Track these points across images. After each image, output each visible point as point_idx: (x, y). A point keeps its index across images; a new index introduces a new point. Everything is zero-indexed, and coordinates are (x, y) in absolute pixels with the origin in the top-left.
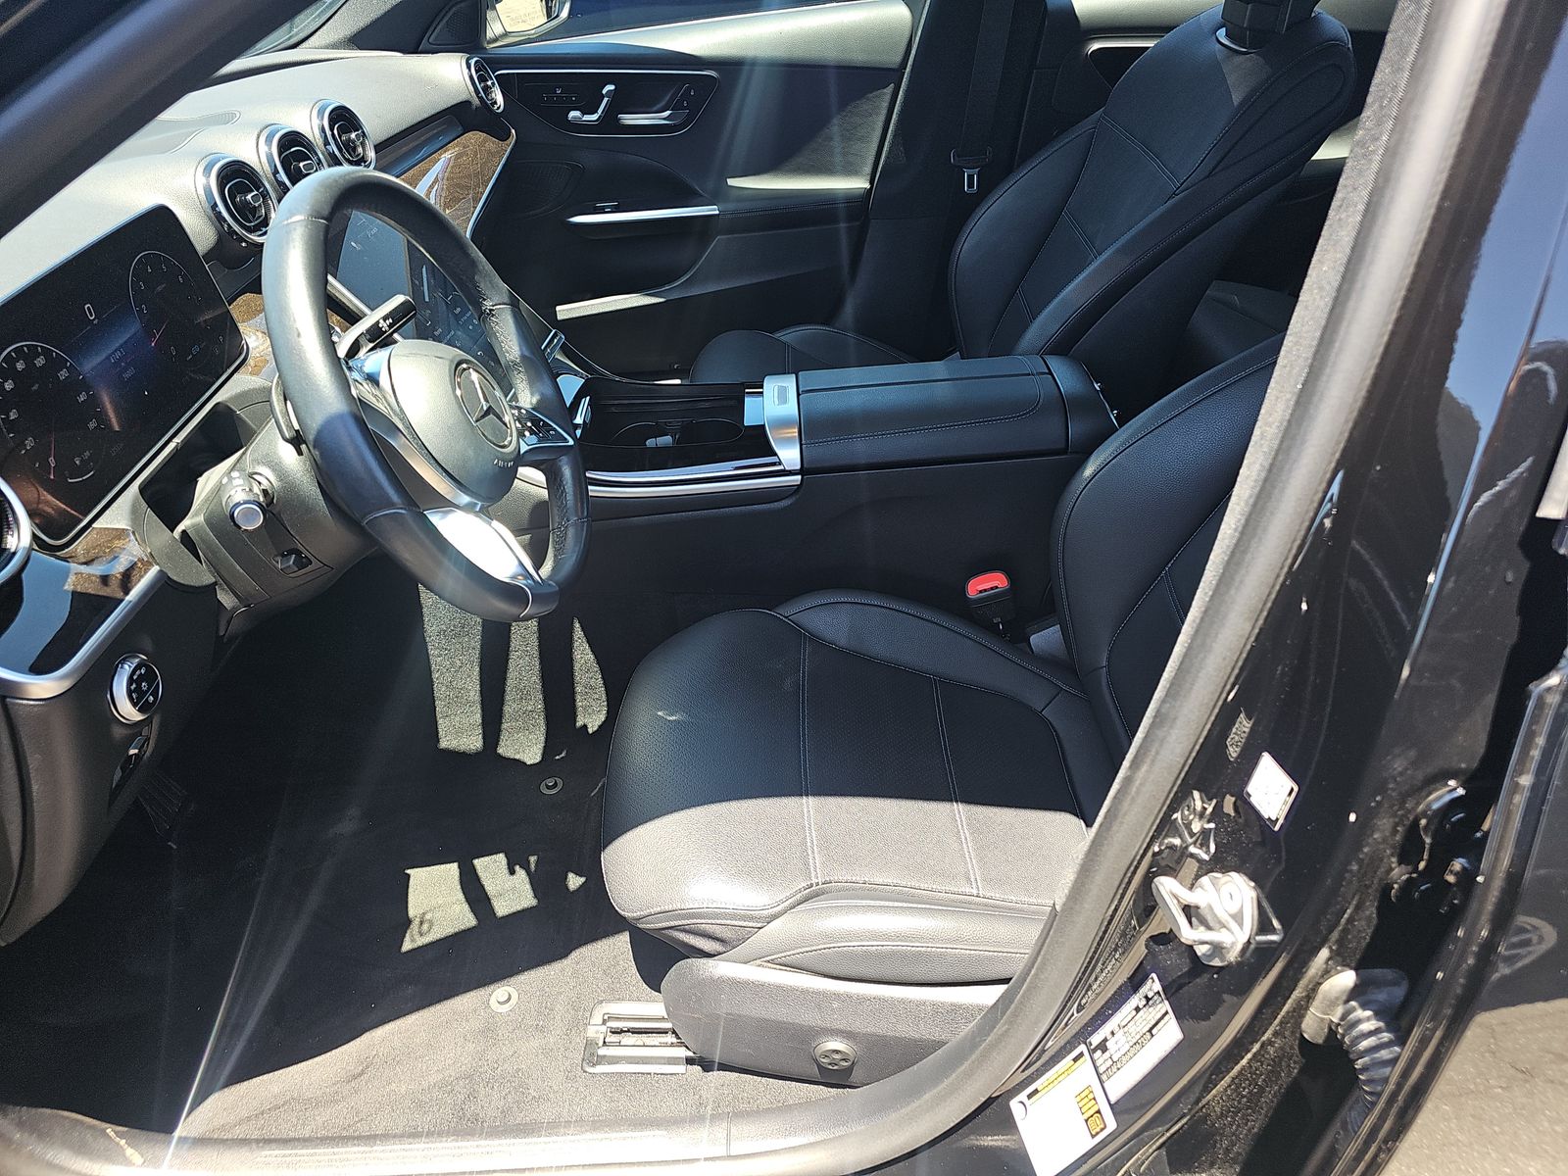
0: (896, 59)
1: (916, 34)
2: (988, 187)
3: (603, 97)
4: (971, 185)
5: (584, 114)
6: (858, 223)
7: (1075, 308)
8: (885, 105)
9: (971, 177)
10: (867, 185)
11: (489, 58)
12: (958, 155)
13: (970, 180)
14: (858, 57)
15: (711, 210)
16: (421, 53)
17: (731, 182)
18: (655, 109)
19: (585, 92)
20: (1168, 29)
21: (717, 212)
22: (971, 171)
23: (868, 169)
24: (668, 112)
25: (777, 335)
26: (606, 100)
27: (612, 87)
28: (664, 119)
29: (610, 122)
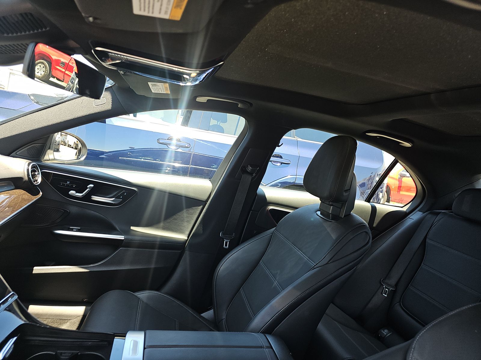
0: (204, 198)
1: (213, 192)
2: (232, 247)
3: (87, 188)
4: (226, 245)
5: (77, 192)
6: (180, 251)
7: (277, 311)
8: (198, 212)
9: (226, 243)
10: (186, 238)
11: (40, 164)
12: (223, 234)
13: (226, 244)
14: (192, 195)
15: (121, 237)
16: (10, 156)
17: (132, 228)
18: (108, 196)
19: (80, 185)
20: (296, 208)
21: (123, 239)
22: (227, 240)
23: (188, 233)
24: (114, 199)
25: (136, 294)
26: (88, 189)
27: (92, 186)
28: (111, 201)
29: (87, 198)
